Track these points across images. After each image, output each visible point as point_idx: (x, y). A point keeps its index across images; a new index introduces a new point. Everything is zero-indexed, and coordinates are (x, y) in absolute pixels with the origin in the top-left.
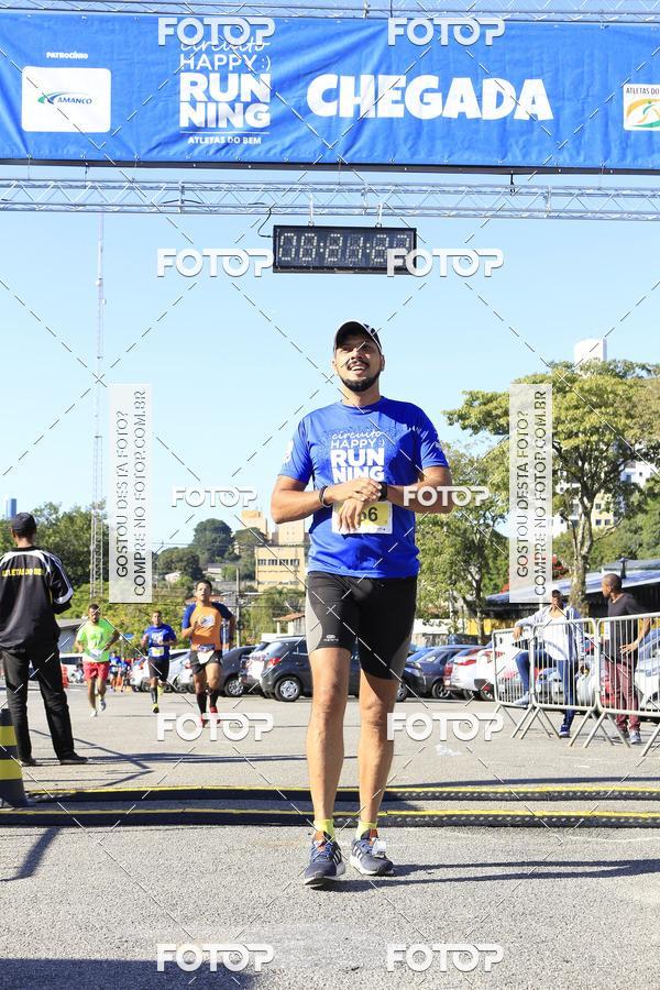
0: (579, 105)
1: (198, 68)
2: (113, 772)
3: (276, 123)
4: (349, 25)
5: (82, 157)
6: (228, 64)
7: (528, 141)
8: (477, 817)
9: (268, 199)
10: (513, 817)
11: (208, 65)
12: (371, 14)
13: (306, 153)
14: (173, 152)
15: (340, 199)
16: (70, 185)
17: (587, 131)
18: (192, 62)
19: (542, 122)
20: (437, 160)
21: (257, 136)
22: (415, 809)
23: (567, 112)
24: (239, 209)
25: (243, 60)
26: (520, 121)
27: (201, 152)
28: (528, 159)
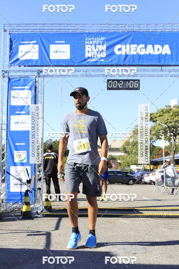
0: (177, 51)
3: (107, 56)
4: (124, 33)
5: (64, 65)
7: (165, 59)
10: (165, 215)
12: (129, 31)
13: (114, 63)
14: (84, 63)
19: (168, 55)
20: (144, 64)
21: (103, 59)
22: (142, 213)
23: (174, 52)
24: (99, 76)
25: (100, 42)
26: (163, 55)
27: (90, 63)
28: (165, 63)
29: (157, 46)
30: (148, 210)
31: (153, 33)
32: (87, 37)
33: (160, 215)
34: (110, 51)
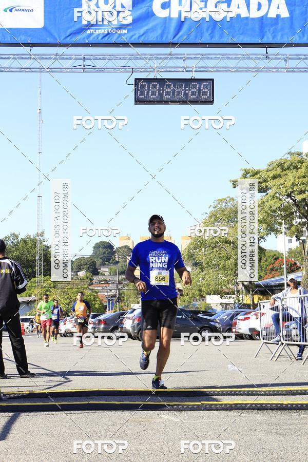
0: (304, 9)
2: (50, 381)
3: (135, 21)
5: (28, 42)
7: (276, 29)
9: (131, 64)
10: (271, 404)
13: (152, 38)
14: (79, 38)
15: (171, 63)
16: (21, 57)
19: (284, 18)
20: (225, 40)
21: (125, 29)
22: (217, 400)
23: (297, 12)
24: (115, 69)
26: (271, 18)
27: (94, 38)
28: (276, 39)
30: (235, 394)
33: (261, 404)
34: (141, 8)
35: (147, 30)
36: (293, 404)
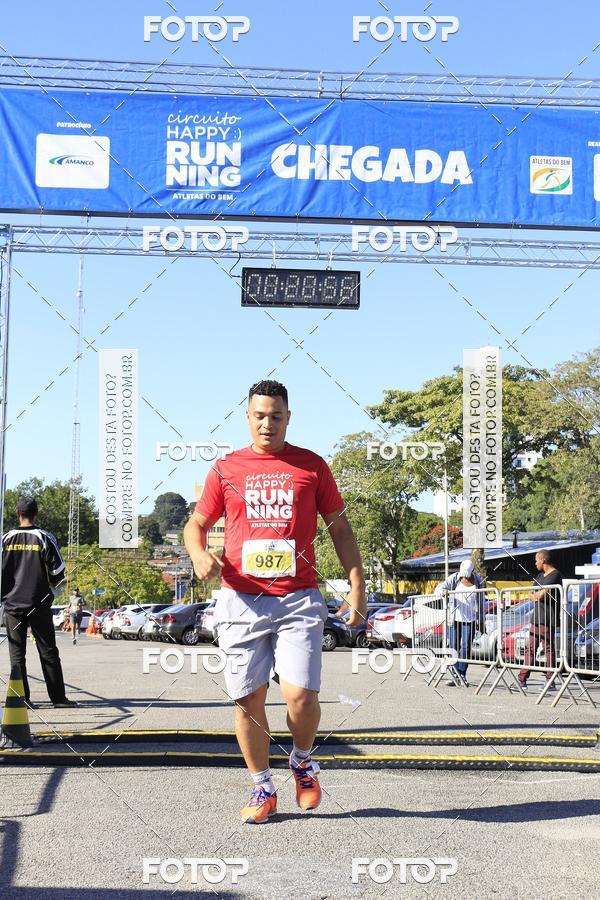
0: (494, 173)
1: (182, 137)
3: (244, 182)
4: (307, 103)
5: (84, 209)
6: (206, 134)
7: (452, 200)
8: (409, 761)
10: (438, 761)
11: (190, 134)
12: (324, 95)
13: (270, 208)
14: (161, 205)
15: (297, 247)
17: (501, 194)
18: (176, 133)
19: (464, 186)
20: (375, 215)
21: (228, 193)
22: (358, 753)
23: (484, 178)
25: (219, 131)
26: (446, 185)
27: (183, 206)
28: (452, 216)
29: (423, 155)
30: (382, 742)
31: (412, 107)
32: (175, 111)
33: (424, 761)
34: (255, 164)
35: (263, 196)
36: (469, 762)
